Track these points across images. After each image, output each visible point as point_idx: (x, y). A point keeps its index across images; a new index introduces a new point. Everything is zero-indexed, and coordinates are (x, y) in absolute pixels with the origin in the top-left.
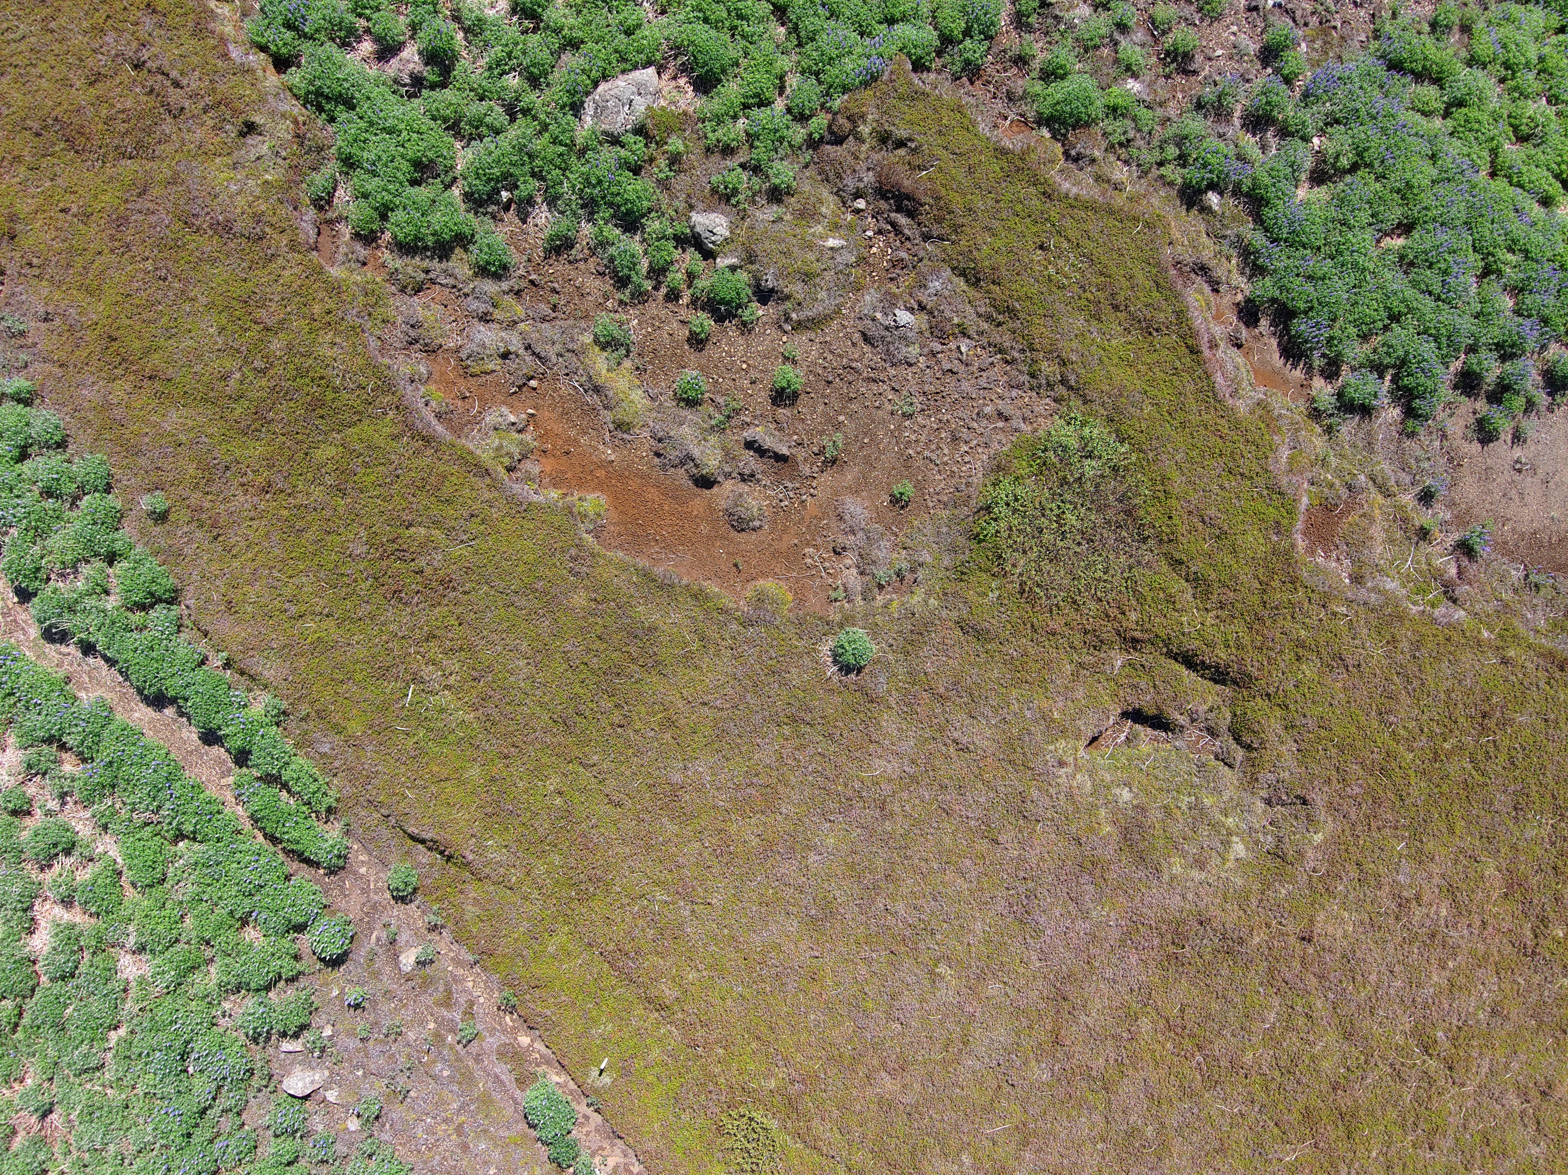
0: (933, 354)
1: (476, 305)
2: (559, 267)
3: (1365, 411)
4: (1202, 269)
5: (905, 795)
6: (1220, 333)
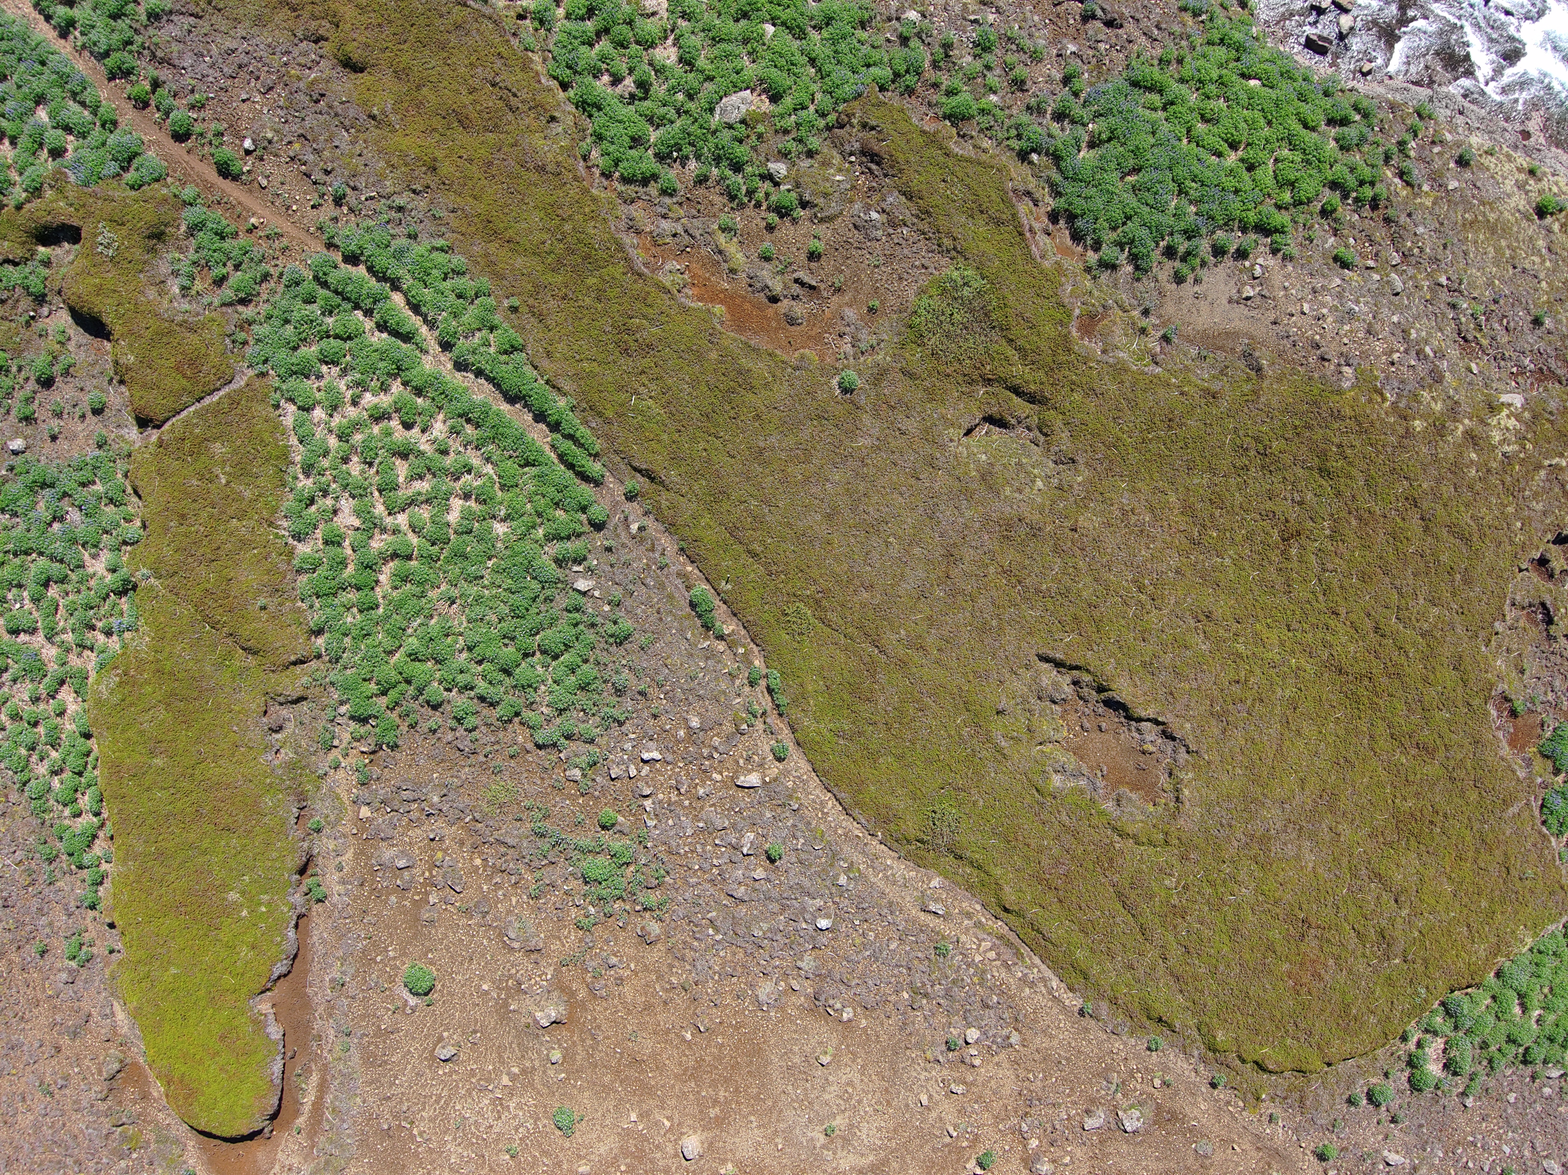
0: (889, 235)
1: (660, 210)
2: (700, 191)
3: (1114, 267)
4: (1028, 194)
5: (874, 455)
6: (1037, 226)
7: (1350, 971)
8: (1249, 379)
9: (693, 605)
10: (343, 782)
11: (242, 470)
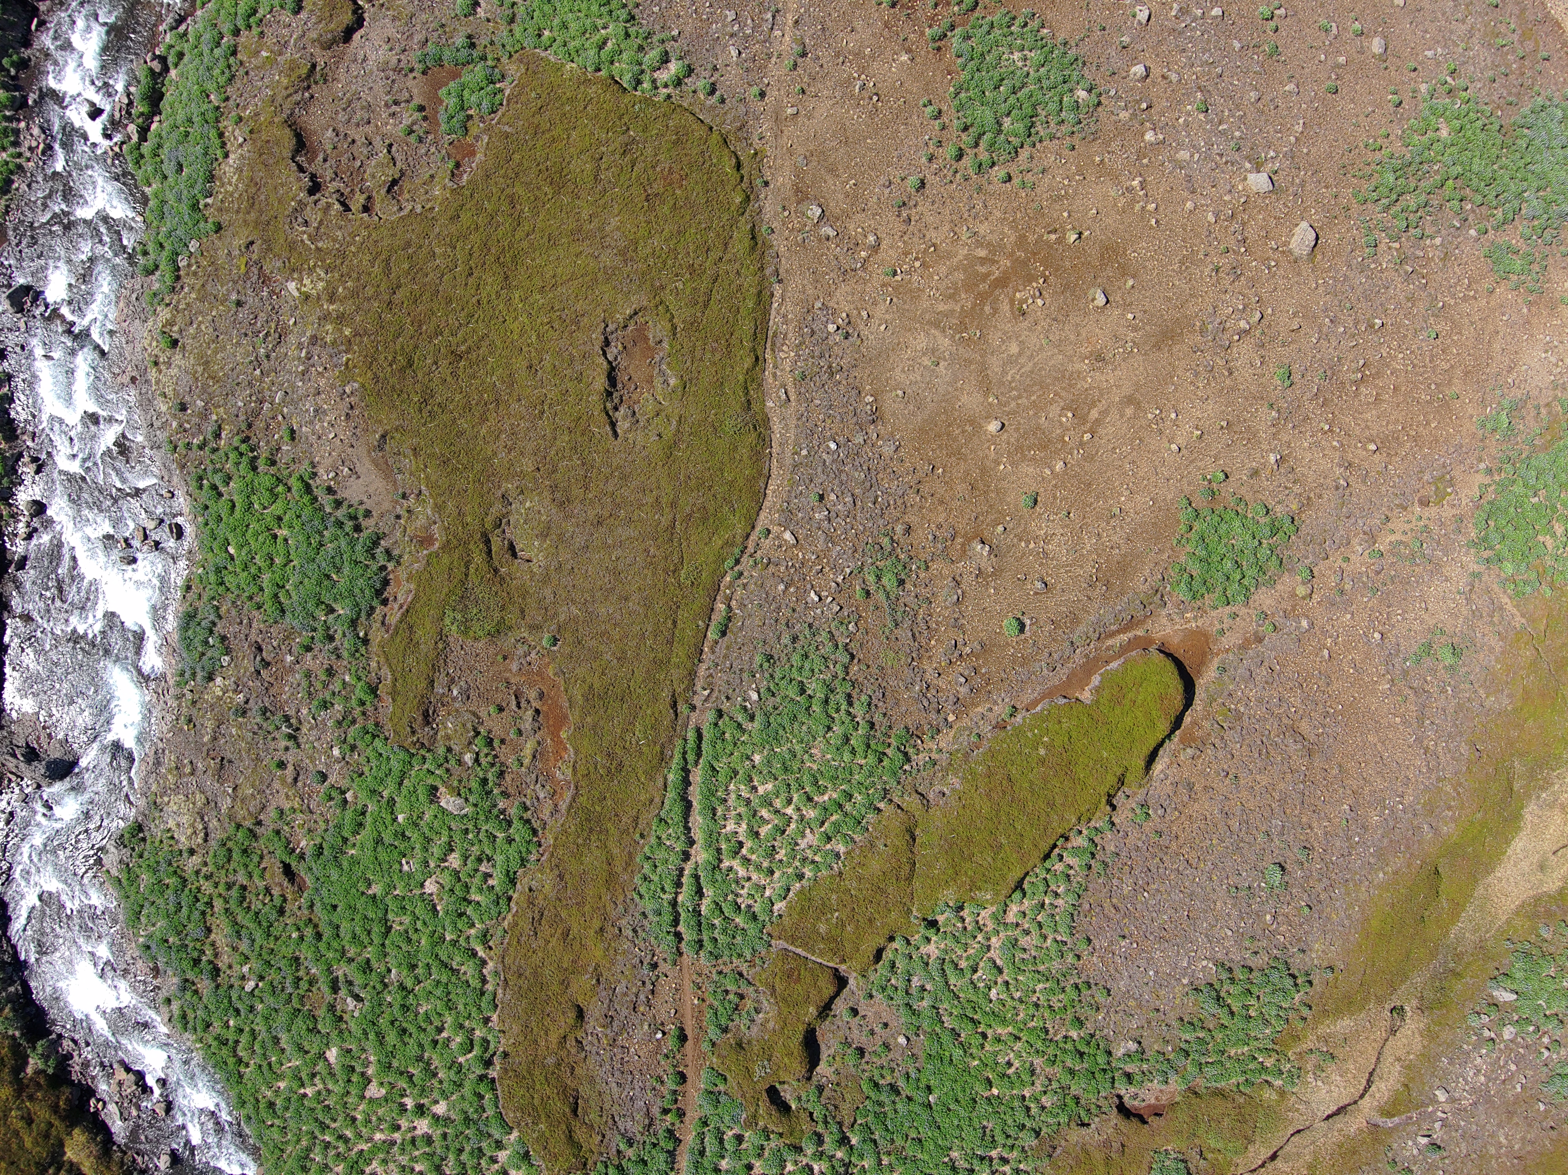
0: (459, 677)
1: (536, 803)
4: (383, 623)
5: (578, 600)
6: (396, 606)
7: (655, 156)
8: (392, 438)
9: (724, 634)
10: (945, 740)
11: (824, 909)
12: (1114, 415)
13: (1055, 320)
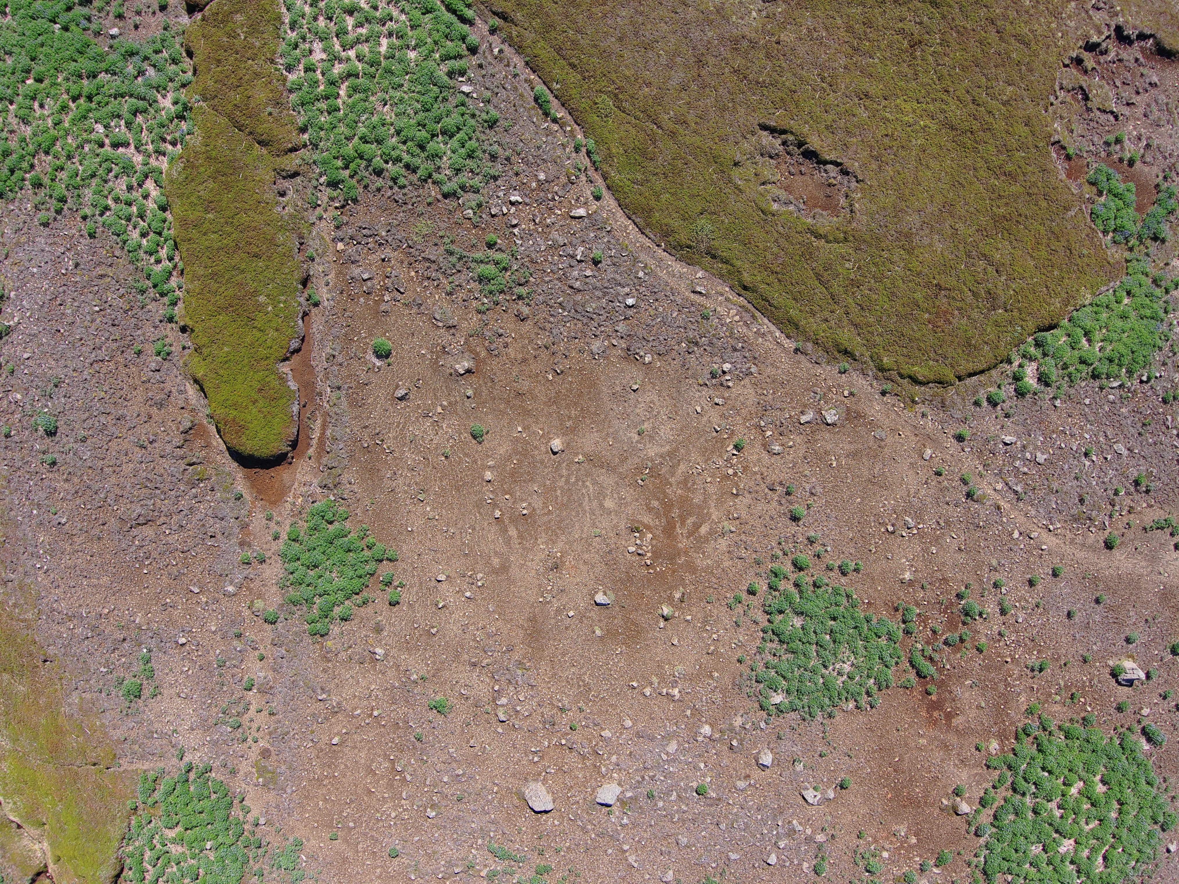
7: (969, 317)
9: (536, 99)
10: (325, 228)
11: (253, 29)
12: (500, 546)
13: (610, 552)
